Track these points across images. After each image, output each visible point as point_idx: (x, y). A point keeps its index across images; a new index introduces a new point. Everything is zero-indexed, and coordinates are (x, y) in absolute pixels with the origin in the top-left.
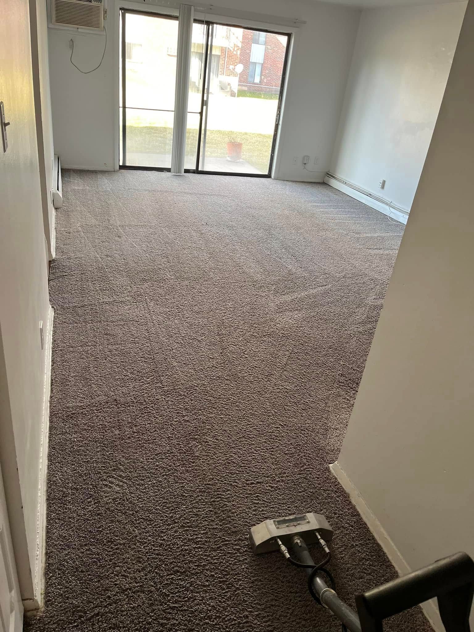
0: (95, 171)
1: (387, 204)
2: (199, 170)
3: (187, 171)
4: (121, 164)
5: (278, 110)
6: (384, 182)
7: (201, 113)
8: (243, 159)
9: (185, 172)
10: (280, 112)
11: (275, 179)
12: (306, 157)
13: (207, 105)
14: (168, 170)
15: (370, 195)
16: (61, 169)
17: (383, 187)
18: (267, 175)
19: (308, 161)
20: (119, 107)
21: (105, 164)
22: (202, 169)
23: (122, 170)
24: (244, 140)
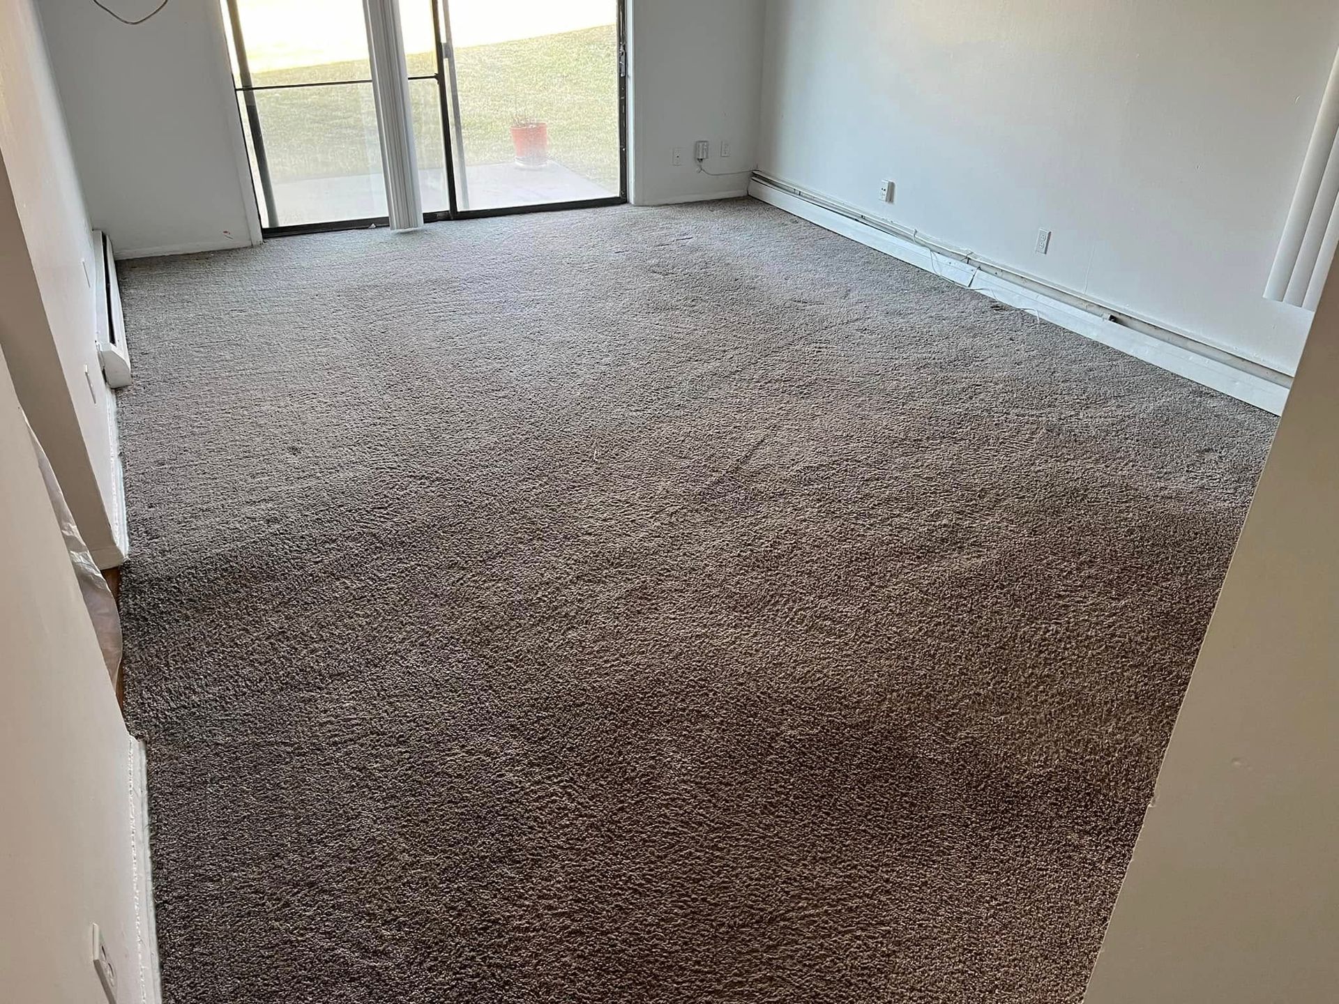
0: (204, 253)
1: (907, 238)
2: (459, 210)
3: (430, 218)
4: (266, 225)
5: (620, 45)
6: (892, 186)
7: (440, 77)
8: (552, 159)
9: (426, 221)
10: (625, 47)
11: (637, 205)
12: (701, 144)
13: (450, 56)
14: (382, 223)
15: (861, 219)
16: (117, 263)
17: (890, 198)
18: (619, 198)
19: (707, 153)
20: (236, 90)
21: (226, 232)
22: (465, 207)
23: (272, 240)
24: (544, 104)
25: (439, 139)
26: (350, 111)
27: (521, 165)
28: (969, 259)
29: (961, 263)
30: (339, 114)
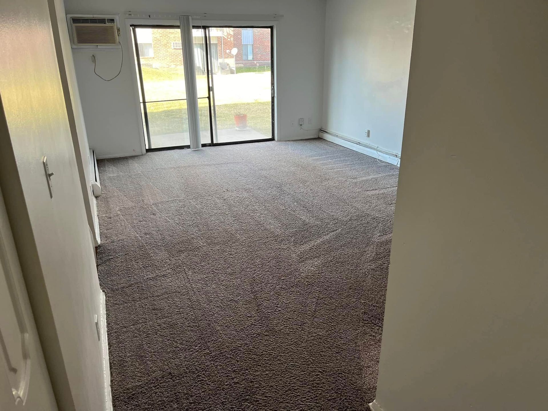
0: (126, 157)
1: (374, 149)
2: (214, 143)
3: (204, 145)
4: (147, 148)
5: (272, 86)
6: (369, 132)
7: (209, 98)
8: (249, 127)
9: (202, 147)
10: (274, 87)
11: (278, 141)
12: (301, 119)
13: (213, 91)
14: (188, 147)
15: (359, 144)
16: (97, 160)
17: (368, 136)
18: (272, 139)
19: (303, 123)
20: (140, 103)
21: (134, 150)
22: (216, 141)
23: (149, 153)
24: (248, 109)
25: (208, 119)
26: (178, 113)
27: (237, 129)
28: (397, 156)
29: (393, 157)
30: (174, 113)
